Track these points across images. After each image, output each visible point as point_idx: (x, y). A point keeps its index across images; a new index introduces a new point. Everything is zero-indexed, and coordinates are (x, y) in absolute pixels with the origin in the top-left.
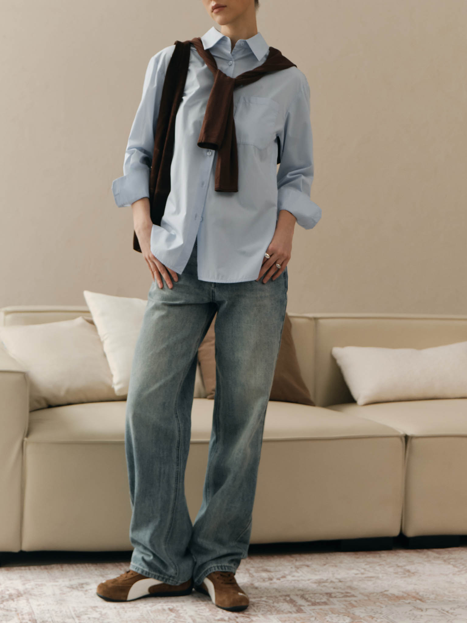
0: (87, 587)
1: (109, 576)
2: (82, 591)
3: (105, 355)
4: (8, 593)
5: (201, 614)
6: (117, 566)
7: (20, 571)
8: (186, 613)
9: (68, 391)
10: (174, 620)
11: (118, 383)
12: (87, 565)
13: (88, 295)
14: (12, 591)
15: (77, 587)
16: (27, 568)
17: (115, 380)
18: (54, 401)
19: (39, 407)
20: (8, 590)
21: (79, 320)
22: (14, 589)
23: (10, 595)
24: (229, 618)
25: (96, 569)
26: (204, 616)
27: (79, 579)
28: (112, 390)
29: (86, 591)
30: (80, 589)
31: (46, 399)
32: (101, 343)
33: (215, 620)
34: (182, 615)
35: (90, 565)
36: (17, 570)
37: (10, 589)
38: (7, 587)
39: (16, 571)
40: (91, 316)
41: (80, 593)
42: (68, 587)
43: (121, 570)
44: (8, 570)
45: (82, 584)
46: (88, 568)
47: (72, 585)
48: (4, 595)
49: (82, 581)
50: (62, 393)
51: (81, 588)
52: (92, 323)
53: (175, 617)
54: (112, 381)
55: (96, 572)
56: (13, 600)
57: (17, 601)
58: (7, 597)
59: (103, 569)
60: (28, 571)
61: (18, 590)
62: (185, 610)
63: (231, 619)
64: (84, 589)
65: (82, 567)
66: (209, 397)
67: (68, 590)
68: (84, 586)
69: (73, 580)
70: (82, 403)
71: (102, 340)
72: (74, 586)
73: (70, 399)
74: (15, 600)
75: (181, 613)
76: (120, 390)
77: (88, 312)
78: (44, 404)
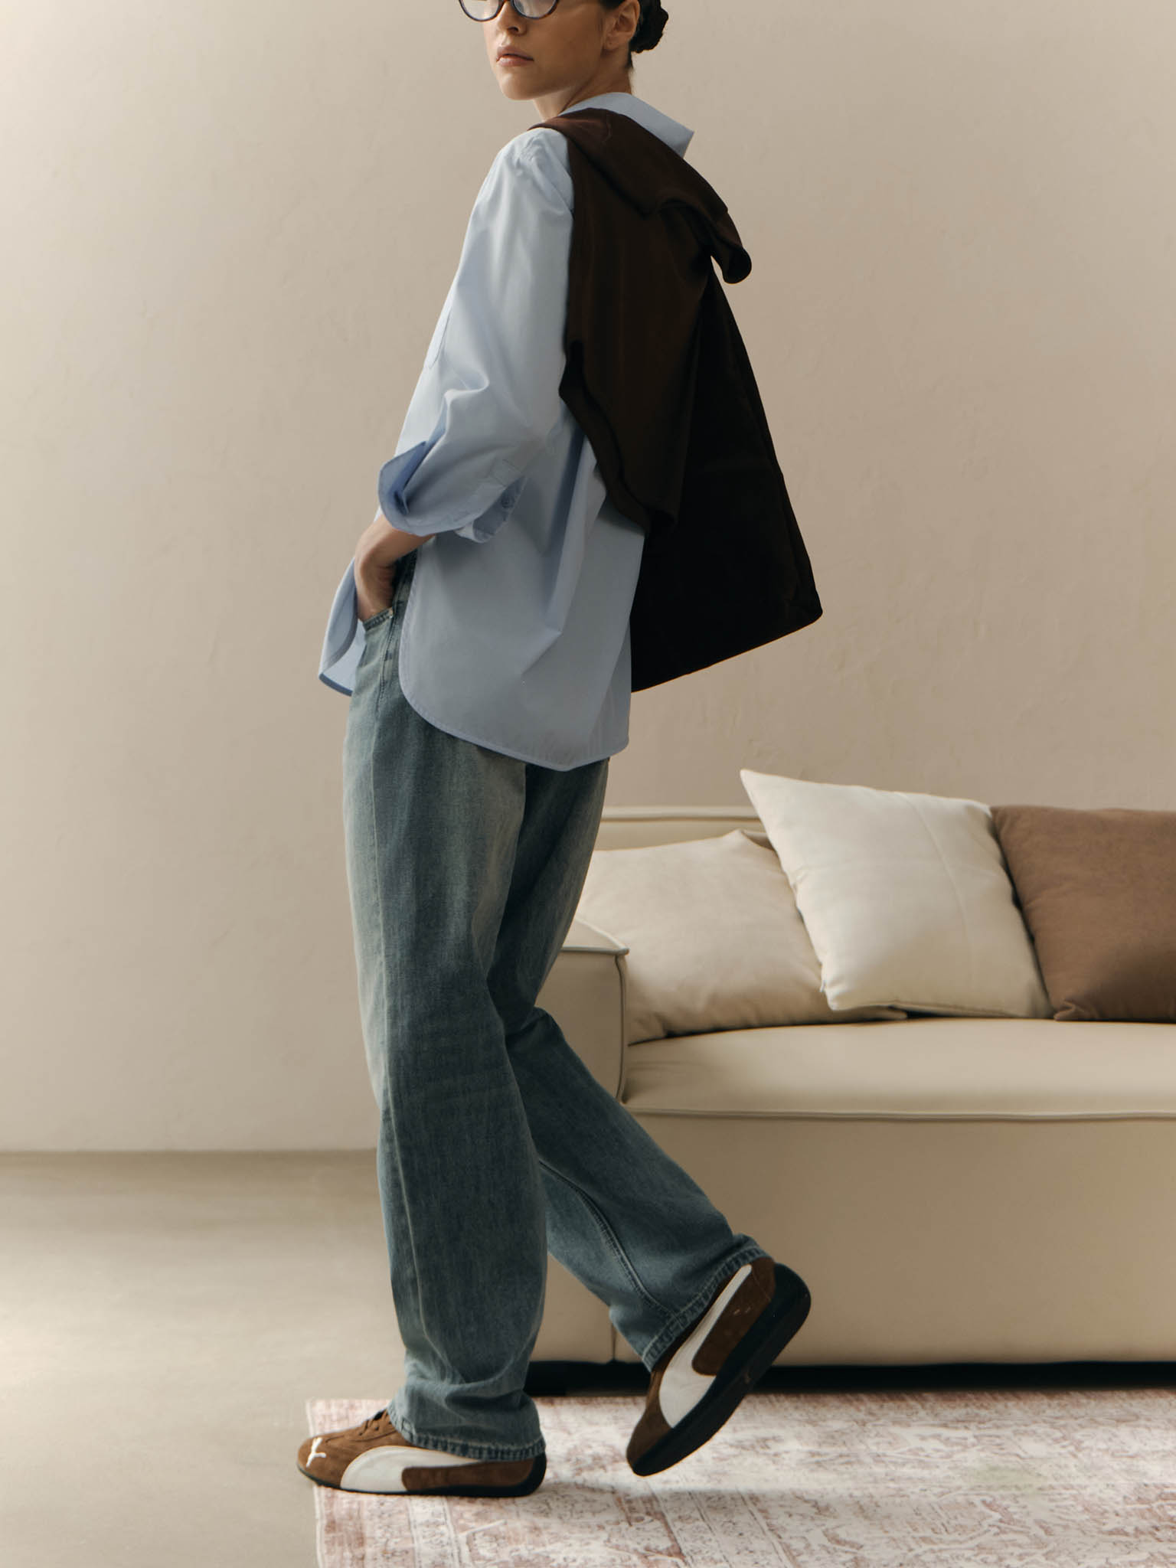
0: (775, 1448)
1: (830, 1423)
2: (765, 1454)
3: (801, 918)
4: (589, 1452)
5: (1063, 1516)
6: (850, 1402)
7: (612, 1406)
8: (1028, 1514)
9: (714, 1000)
10: (999, 1527)
11: (834, 983)
12: (772, 1397)
13: (749, 779)
14: (601, 1450)
15: (753, 1447)
16: (629, 1400)
17: (828, 974)
18: (680, 1023)
19: (646, 1035)
20: (590, 1447)
21: (735, 838)
22: (604, 1444)
23: (597, 1459)
24: (1137, 1529)
25: (796, 1408)
26: (1074, 1521)
27: (756, 1428)
28: (822, 997)
29: (776, 1455)
30: (761, 1451)
31: (661, 1018)
32: (789, 889)
33: (1101, 1532)
34: (1016, 1517)
35: (782, 1398)
36: (605, 1403)
37: (594, 1445)
38: (587, 1440)
39: (604, 1407)
40: (763, 830)
41: (761, 1461)
42: (731, 1446)
43: (859, 1410)
44: (584, 1403)
45: (765, 1440)
46: (778, 1405)
47: (740, 1442)
48: (580, 1457)
49: (763, 1433)
50: (700, 1005)
51: (762, 1447)
52: (766, 844)
53: (1001, 1521)
54: (820, 978)
55: (796, 1415)
56: (603, 1467)
57: (614, 1470)
58: (589, 1461)
59: (815, 1407)
60: (631, 1406)
61: (612, 1447)
62: (1025, 1507)
63: (1142, 1533)
64: (771, 1452)
65: (761, 1402)
66: (1057, 1016)
67: (732, 1451)
68: (769, 1443)
69: (742, 1429)
70: (748, 1026)
71: (791, 882)
72: (747, 1444)
73: (720, 1018)
74: (609, 1468)
75: (1015, 1513)
76: (839, 998)
77: (757, 819)
78: (659, 1031)
